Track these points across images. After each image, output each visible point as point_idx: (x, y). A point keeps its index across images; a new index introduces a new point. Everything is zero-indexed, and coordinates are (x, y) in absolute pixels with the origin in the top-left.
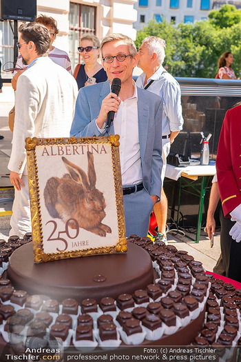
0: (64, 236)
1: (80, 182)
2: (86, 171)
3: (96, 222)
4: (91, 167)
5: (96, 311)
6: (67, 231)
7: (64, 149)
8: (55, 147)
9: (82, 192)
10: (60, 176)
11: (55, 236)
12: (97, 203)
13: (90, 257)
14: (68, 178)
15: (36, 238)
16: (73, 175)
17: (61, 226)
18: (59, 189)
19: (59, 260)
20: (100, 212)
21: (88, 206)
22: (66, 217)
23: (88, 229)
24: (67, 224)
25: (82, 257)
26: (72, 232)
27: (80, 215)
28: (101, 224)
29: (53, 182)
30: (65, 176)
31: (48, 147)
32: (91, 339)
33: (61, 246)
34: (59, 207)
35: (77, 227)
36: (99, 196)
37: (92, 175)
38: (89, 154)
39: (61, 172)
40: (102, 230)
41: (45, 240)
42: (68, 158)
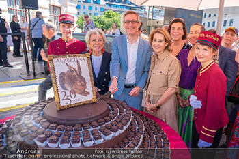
0: (69, 97)
1: (75, 74)
2: (77, 69)
3: (83, 90)
4: (79, 67)
5: (90, 128)
6: (70, 95)
7: (66, 60)
8: (62, 59)
9: (76, 78)
11: (65, 98)
12: (83, 82)
13: (81, 105)
15: (56, 99)
16: (71, 71)
17: (68, 93)
18: (65, 77)
19: (68, 108)
20: (84, 86)
21: (79, 84)
22: (70, 89)
24: (70, 92)
26: (73, 95)
27: (76, 88)
28: (85, 91)
29: (62, 75)
30: (68, 71)
31: (59, 59)
32: (91, 140)
33: (69, 102)
34: (66, 85)
35: (75, 93)
36: (83, 79)
37: (80, 71)
39: (66, 70)
40: (86, 94)
41: (61, 100)
42: (68, 63)
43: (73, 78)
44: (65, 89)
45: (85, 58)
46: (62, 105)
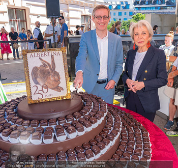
0: (41, 92)
1: (48, 68)
2: (51, 63)
3: (56, 86)
4: (53, 62)
6: (42, 90)
7: (40, 54)
8: (36, 53)
9: (49, 72)
10: (39, 66)
11: (37, 92)
12: (56, 77)
13: (54, 101)
14: (42, 67)
16: (45, 65)
17: (40, 88)
18: (38, 72)
19: (39, 103)
20: (58, 81)
21: (52, 78)
22: (42, 84)
23: (52, 89)
25: (50, 101)
26: (45, 90)
28: (58, 86)
29: (35, 69)
30: (41, 66)
31: (33, 54)
33: (40, 97)
34: (38, 80)
35: (47, 88)
36: (58, 74)
37: (53, 65)
38: (52, 56)
39: (39, 64)
40: (59, 89)
42: (42, 58)
43: (46, 72)
44: (37, 83)
45: (61, 52)
46: (33, 99)
